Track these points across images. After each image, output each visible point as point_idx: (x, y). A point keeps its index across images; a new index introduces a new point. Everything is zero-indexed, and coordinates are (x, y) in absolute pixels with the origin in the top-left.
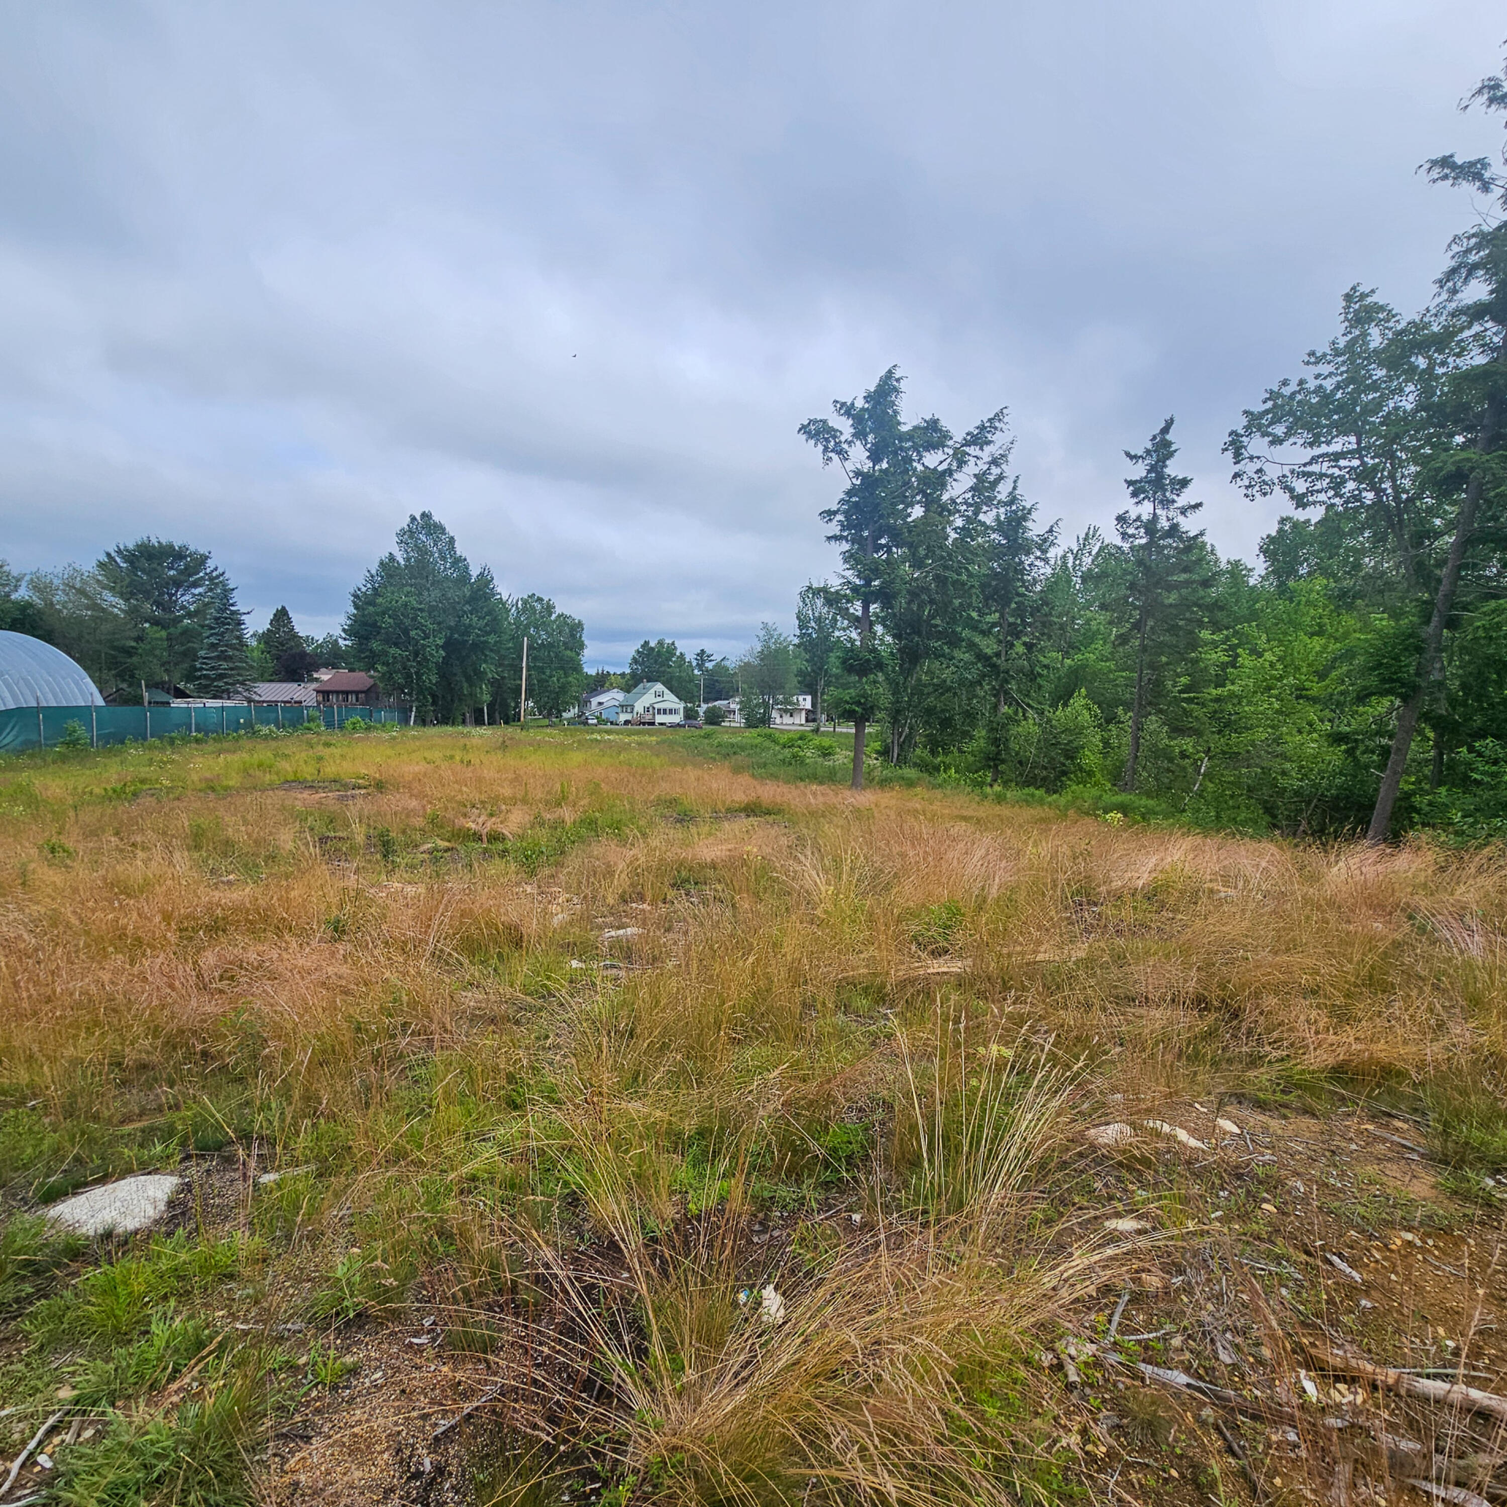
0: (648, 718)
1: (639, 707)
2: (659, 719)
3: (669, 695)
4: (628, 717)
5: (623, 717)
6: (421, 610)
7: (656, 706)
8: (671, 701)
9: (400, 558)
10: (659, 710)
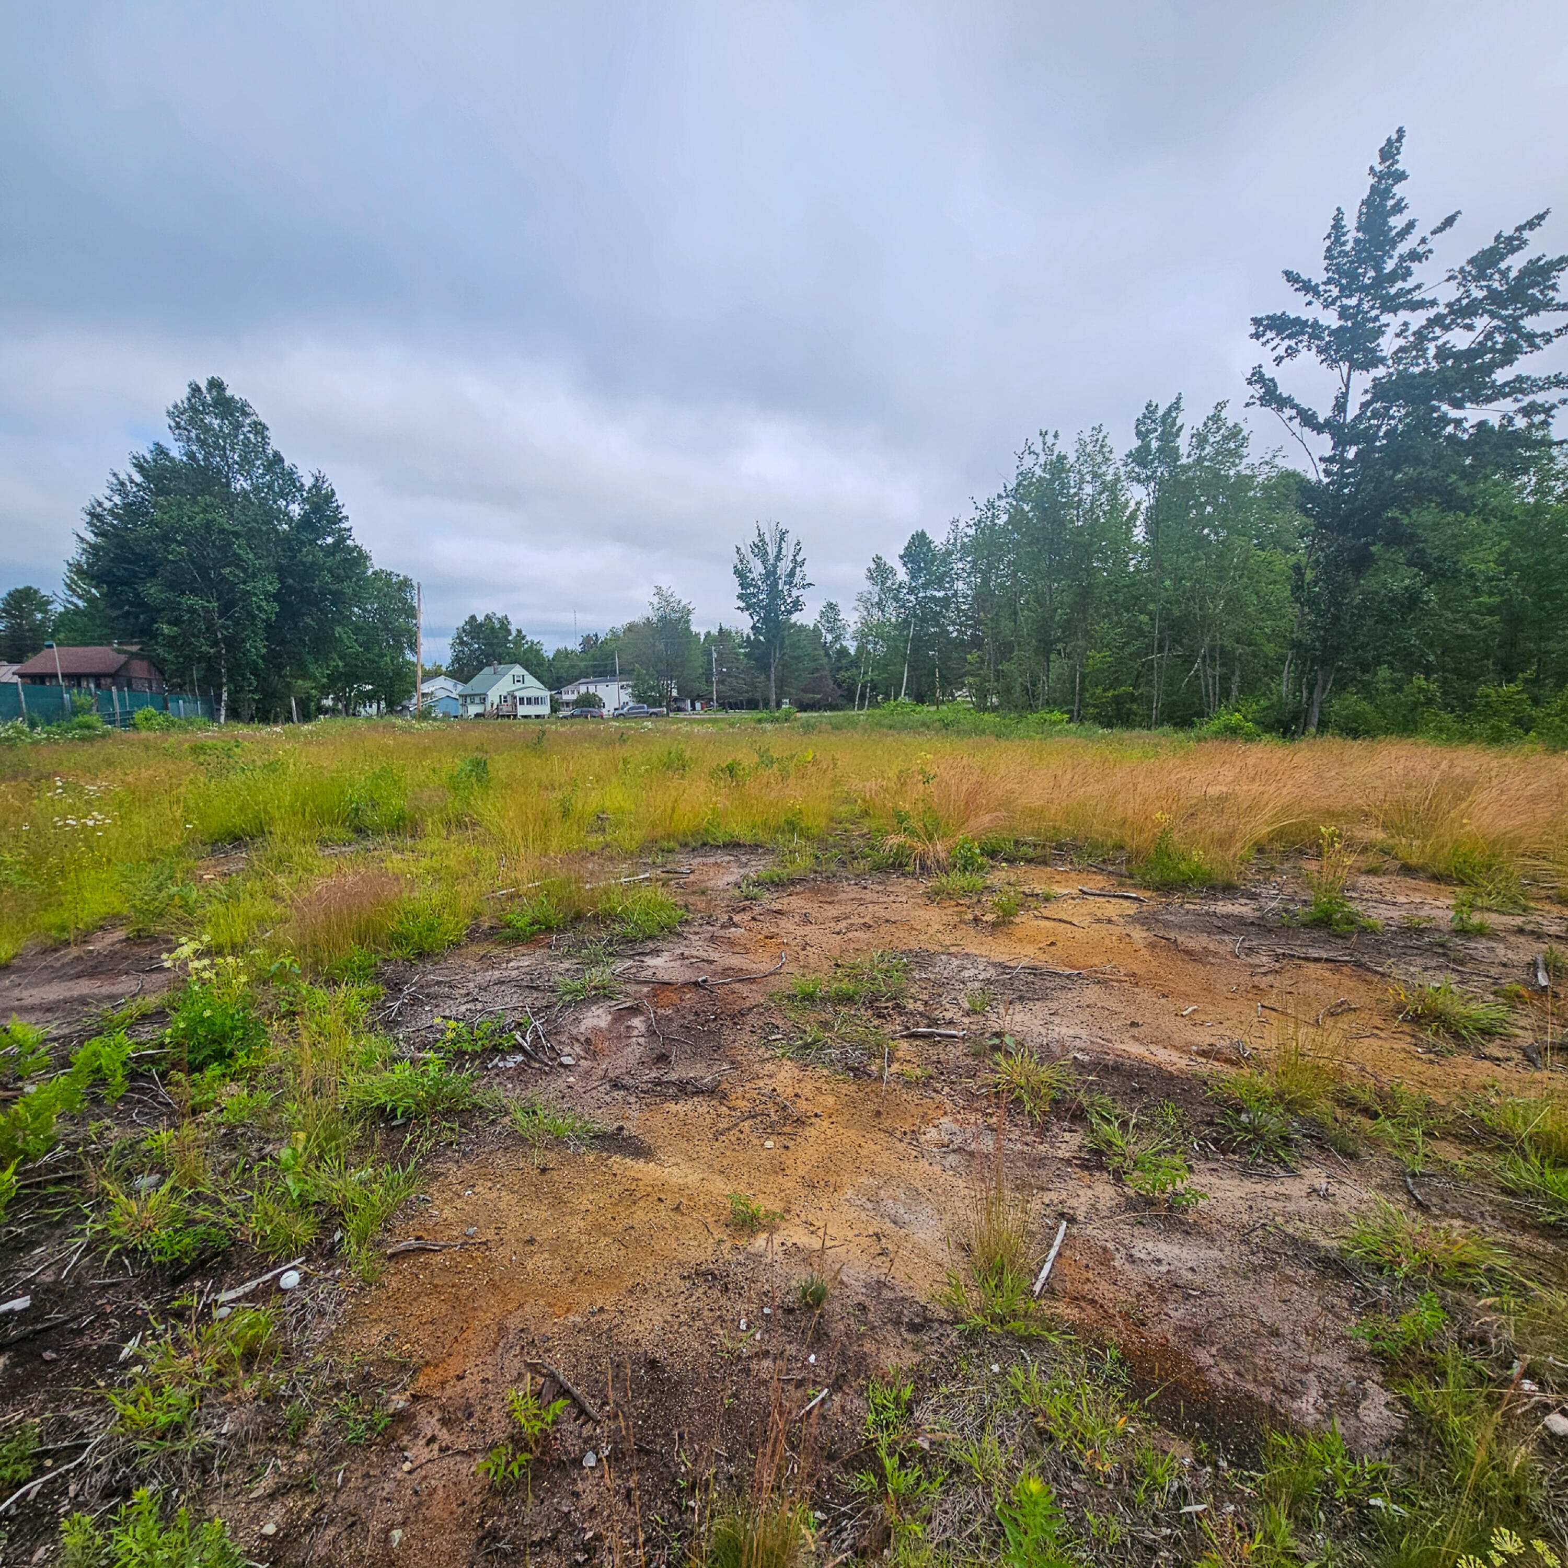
0: (505, 709)
1: (493, 696)
2: (522, 710)
3: (530, 680)
4: (478, 709)
5: (473, 710)
6: (237, 535)
7: (518, 694)
8: (534, 687)
9: (176, 451)
10: (521, 699)
